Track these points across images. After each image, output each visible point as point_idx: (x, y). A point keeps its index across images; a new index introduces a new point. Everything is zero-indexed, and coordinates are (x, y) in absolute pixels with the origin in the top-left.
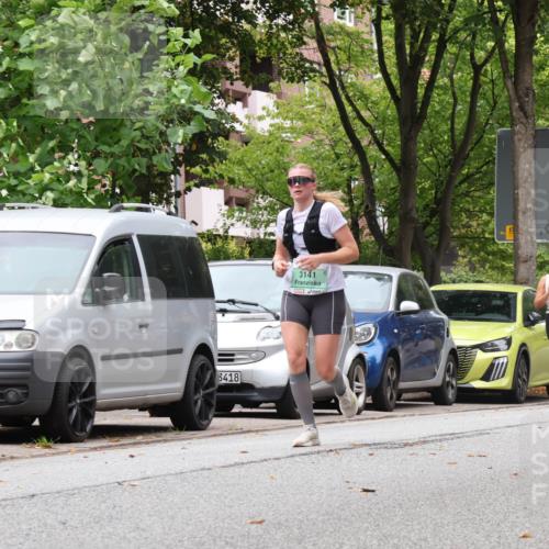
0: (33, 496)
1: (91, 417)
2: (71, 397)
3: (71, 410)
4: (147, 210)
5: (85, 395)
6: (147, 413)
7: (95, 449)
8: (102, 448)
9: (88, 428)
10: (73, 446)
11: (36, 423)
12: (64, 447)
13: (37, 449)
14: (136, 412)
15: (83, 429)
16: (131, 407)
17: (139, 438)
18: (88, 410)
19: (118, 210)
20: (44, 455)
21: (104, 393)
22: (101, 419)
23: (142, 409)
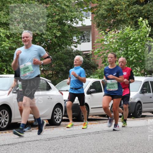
0: (131, 127)
1: (141, 114)
2: (138, 110)
3: (137, 112)
4: (151, 77)
5: (140, 110)
6: (151, 113)
7: (142, 119)
8: (143, 119)
9: (141, 116)
10: (138, 119)
11: (131, 114)
12: (136, 119)
13: (132, 119)
14: (149, 113)
15: (140, 116)
16: (149, 112)
17: (150, 118)
18: (141, 112)
19: (146, 77)
20: (133, 120)
21: (144, 109)
22: (143, 114)
23: (150, 112)
